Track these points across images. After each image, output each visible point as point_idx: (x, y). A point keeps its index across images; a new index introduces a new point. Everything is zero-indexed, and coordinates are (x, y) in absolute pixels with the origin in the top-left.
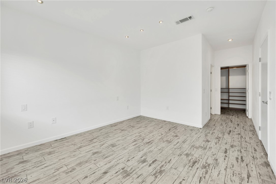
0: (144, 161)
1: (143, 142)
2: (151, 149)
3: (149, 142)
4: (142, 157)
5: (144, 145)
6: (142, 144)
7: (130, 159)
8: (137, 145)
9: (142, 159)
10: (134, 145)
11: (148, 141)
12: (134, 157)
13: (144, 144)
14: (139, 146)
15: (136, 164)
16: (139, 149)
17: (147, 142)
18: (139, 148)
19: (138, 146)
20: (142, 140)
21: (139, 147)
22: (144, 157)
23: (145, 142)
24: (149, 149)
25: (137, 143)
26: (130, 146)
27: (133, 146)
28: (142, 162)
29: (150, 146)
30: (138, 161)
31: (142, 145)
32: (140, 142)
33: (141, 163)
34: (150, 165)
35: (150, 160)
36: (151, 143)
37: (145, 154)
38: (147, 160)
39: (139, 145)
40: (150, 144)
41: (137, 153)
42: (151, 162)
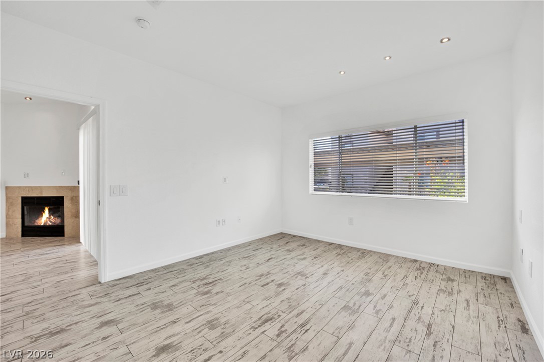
0: (280, 285)
1: (283, 322)
2: (265, 303)
3: (266, 321)
4: (284, 289)
5: (280, 313)
6: (283, 315)
7: (303, 287)
8: (295, 312)
9: (283, 288)
10: (302, 312)
11: (267, 326)
12: (297, 289)
13: (279, 316)
14: (290, 310)
15: (291, 282)
16: (290, 304)
17: (270, 322)
18: (290, 306)
19: (292, 311)
20: (283, 329)
21: (291, 308)
22: (281, 289)
23: (277, 321)
24: (270, 304)
25: (296, 320)
26: (310, 309)
27: (304, 311)
28: (284, 284)
29: (267, 310)
30: (289, 285)
31: (284, 312)
32: (289, 323)
33: (285, 282)
34: (273, 281)
35: (272, 287)
36: (260, 318)
37: (278, 294)
38: (276, 286)
39: (290, 312)
40: (265, 317)
41: (292, 295)
42: (270, 284)
